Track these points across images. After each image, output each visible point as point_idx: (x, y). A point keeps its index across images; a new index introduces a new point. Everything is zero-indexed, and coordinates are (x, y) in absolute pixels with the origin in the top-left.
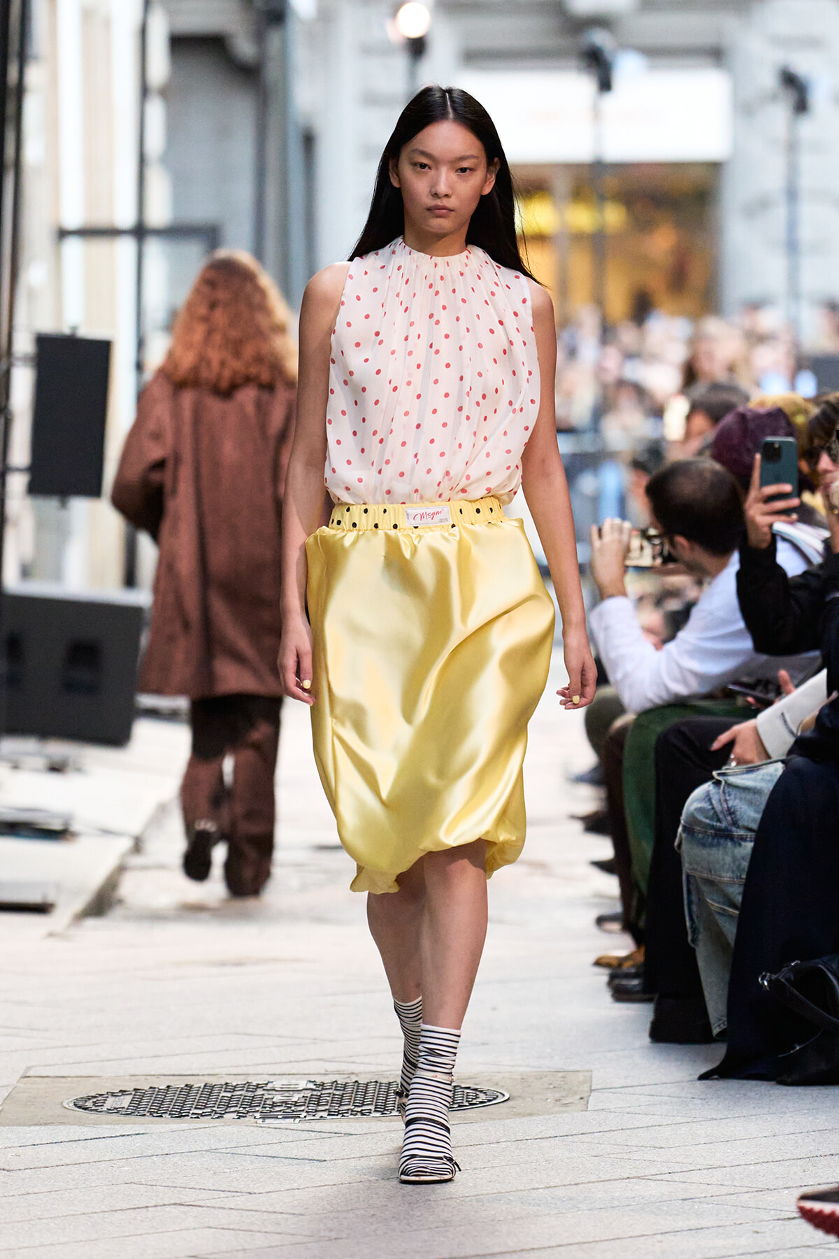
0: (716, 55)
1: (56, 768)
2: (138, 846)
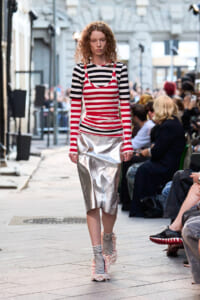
0: (127, 42)
2: (31, 177)
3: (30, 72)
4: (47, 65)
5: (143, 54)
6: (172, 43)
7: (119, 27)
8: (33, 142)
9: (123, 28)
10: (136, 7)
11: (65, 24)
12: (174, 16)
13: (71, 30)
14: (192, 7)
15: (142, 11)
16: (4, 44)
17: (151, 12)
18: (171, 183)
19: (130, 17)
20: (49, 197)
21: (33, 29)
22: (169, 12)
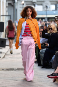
0: (42, 5)
1: (1, 49)
2: (6, 54)
3: (6, 16)
4: (12, 13)
5: (48, 9)
8: (7, 41)
18: (55, 55)
20: (12, 61)
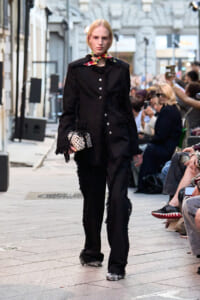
0: (134, 36)
2: (46, 157)
3: (46, 62)
4: (61, 56)
5: (148, 47)
6: (174, 36)
7: (127, 22)
8: (48, 125)
9: (130, 23)
10: (142, 4)
11: (78, 19)
12: (176, 12)
13: (84, 24)
14: (191, 4)
15: (147, 8)
16: (22, 36)
17: (155, 9)
18: (169, 162)
19: (136, 14)
20: (61, 175)
21: (48, 23)
22: (171, 9)
